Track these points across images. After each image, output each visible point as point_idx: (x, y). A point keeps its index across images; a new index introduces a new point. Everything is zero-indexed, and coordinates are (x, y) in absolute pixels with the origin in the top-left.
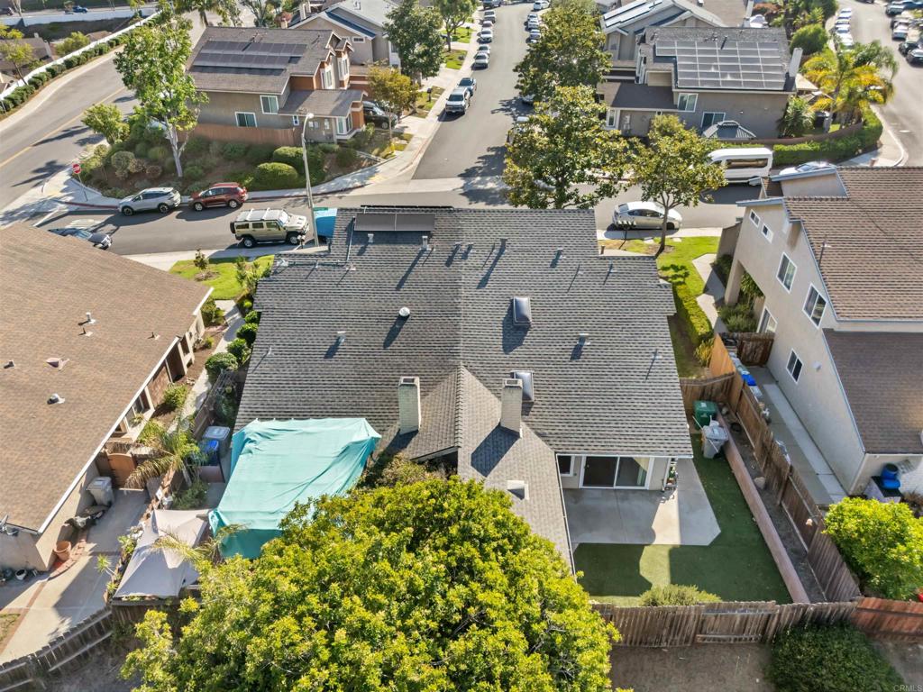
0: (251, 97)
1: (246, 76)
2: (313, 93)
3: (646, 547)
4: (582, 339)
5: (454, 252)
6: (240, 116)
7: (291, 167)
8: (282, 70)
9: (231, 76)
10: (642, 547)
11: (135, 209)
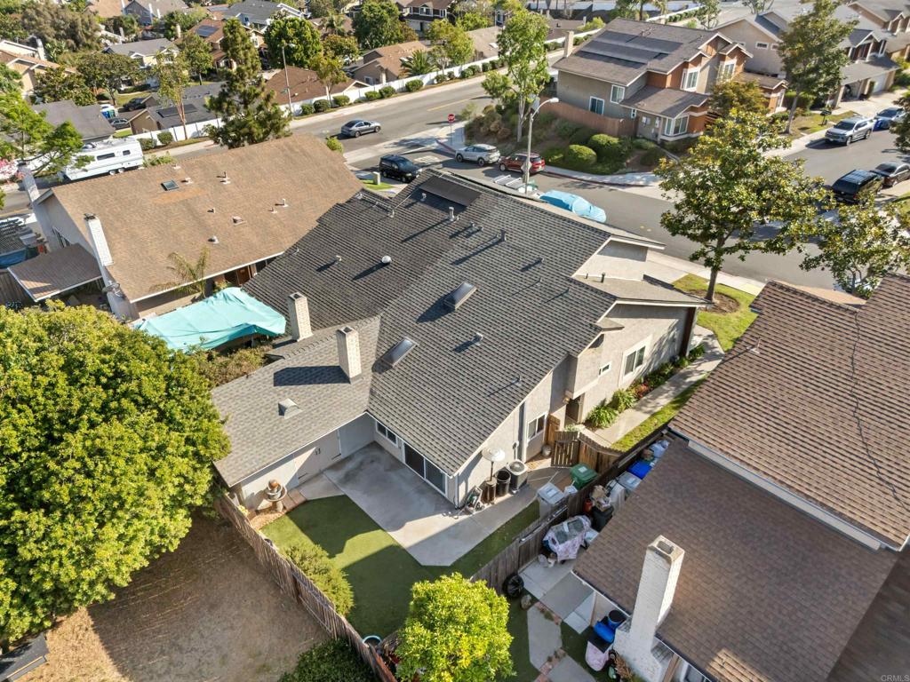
0: (605, 86)
1: (611, 66)
2: (662, 91)
3: (380, 531)
4: (477, 339)
5: (466, 229)
6: (594, 101)
7: (594, 153)
8: (644, 64)
9: (600, 63)
10: (377, 527)
11: (465, 157)
